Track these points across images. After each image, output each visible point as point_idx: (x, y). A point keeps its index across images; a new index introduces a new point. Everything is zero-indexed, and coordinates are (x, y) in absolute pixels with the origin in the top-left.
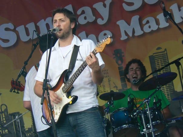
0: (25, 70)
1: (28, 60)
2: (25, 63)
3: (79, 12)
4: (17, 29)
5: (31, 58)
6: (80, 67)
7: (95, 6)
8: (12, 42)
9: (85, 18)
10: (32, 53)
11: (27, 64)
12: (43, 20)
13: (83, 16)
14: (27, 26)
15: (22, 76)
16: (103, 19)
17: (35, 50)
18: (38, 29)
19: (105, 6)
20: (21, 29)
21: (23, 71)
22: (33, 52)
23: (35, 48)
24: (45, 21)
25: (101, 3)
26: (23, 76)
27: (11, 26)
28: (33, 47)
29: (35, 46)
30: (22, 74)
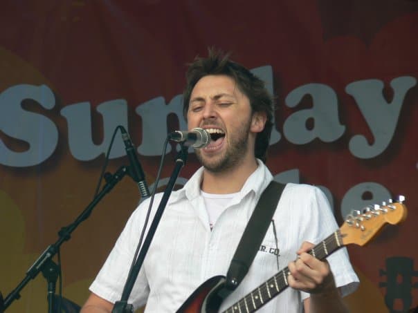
0: (55, 259)
1: (77, 224)
2: (60, 234)
3: (293, 98)
4: (66, 112)
5: (86, 221)
6: (271, 281)
7: (356, 89)
8: (38, 154)
9: (310, 124)
10: (93, 204)
11: (68, 238)
12: (161, 100)
13: (305, 114)
14: (102, 108)
15: (40, 274)
16: (371, 141)
17: (107, 195)
18: (135, 127)
19: (388, 95)
20: (77, 115)
21: (49, 259)
22: (98, 198)
23: (107, 190)
24: (167, 102)
25: (378, 85)
26: (45, 276)
27: (44, 95)
28: (104, 183)
29: (111, 181)
30: (42, 268)
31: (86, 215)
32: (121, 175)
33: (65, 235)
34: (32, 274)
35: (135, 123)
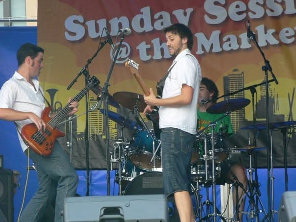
0: (87, 69)
1: (93, 58)
3: (157, 16)
4: (87, 23)
5: (96, 57)
7: (175, 13)
9: (162, 24)
10: (98, 52)
11: (90, 62)
12: (116, 18)
13: (160, 21)
14: (98, 22)
18: (109, 27)
19: (185, 14)
20: (91, 24)
21: (85, 69)
22: (99, 50)
23: (102, 47)
24: (118, 19)
25: (182, 11)
26: (84, 75)
27: (80, 19)
28: (100, 45)
29: (103, 45)
30: (83, 72)
31: (95, 55)
32: (106, 43)
33: (89, 62)
34: (80, 74)
35: (109, 25)
